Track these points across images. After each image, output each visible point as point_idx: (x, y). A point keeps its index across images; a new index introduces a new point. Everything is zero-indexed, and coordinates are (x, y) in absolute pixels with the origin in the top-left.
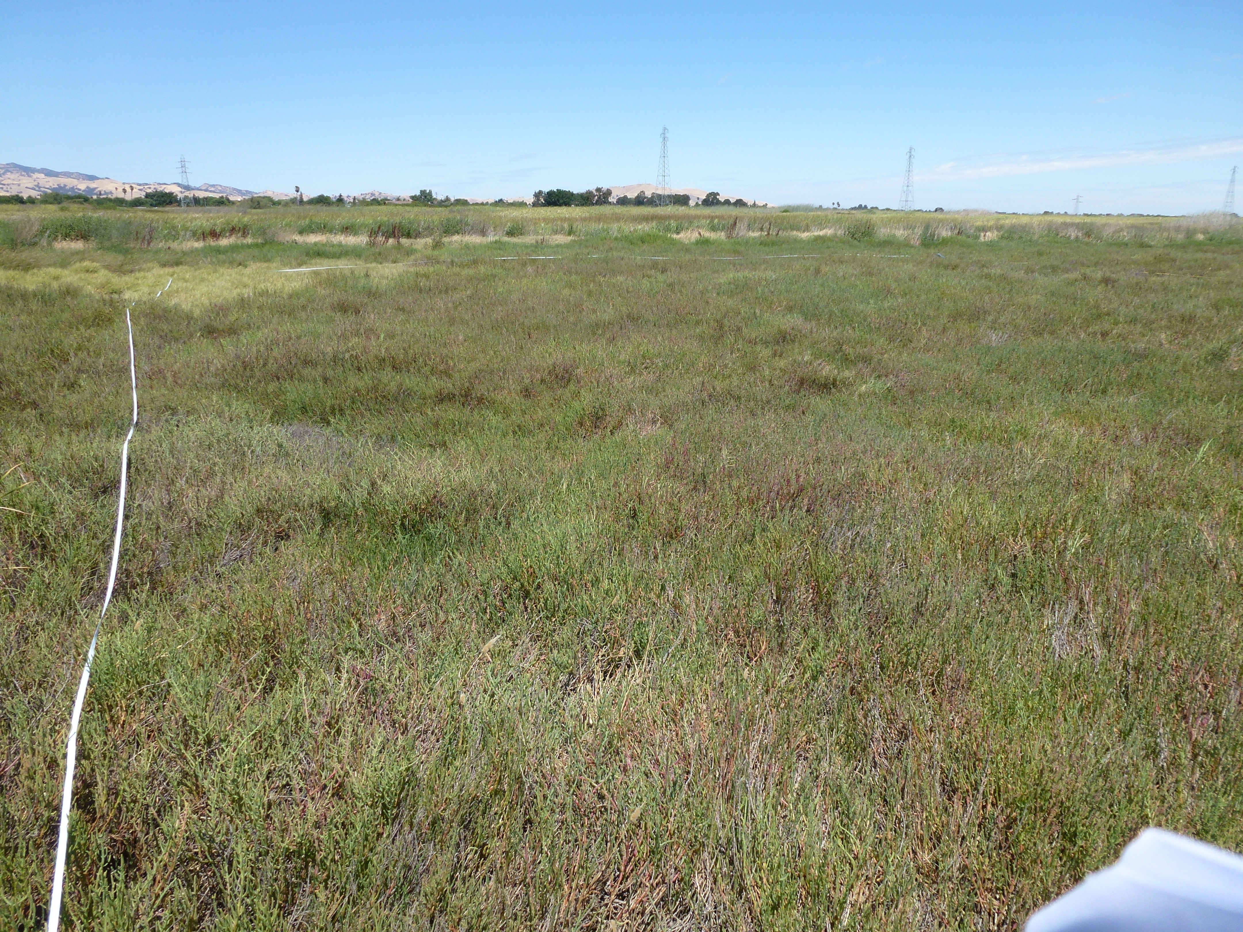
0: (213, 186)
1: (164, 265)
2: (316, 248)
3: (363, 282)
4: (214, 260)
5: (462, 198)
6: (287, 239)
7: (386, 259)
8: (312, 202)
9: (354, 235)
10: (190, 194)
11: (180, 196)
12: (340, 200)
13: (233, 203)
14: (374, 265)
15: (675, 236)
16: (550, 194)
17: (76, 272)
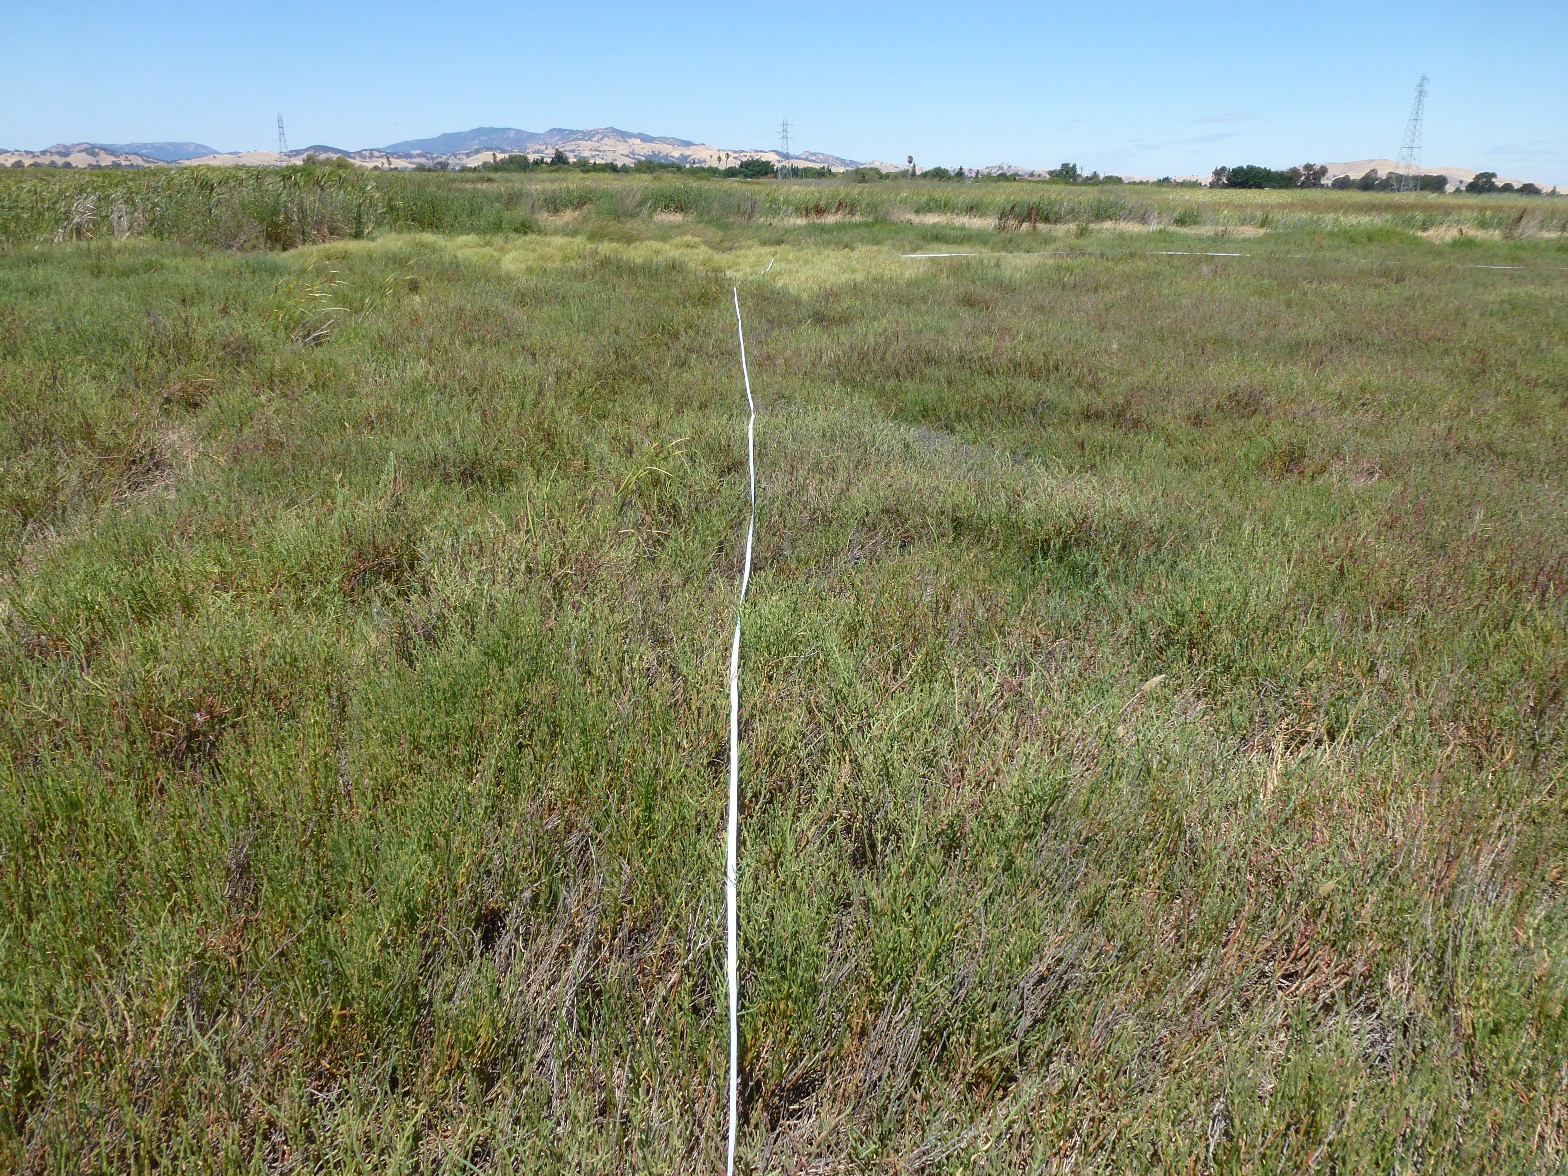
0: (814, 154)
1: (764, 243)
2: (935, 231)
3: (992, 273)
4: (818, 240)
5: (1115, 175)
6: (902, 218)
7: (1017, 248)
8: (925, 175)
9: (980, 217)
10: (787, 164)
11: (778, 166)
12: (960, 174)
13: (835, 175)
14: (1003, 254)
15: (1419, 234)
16: (1237, 172)
17: (677, 247)
